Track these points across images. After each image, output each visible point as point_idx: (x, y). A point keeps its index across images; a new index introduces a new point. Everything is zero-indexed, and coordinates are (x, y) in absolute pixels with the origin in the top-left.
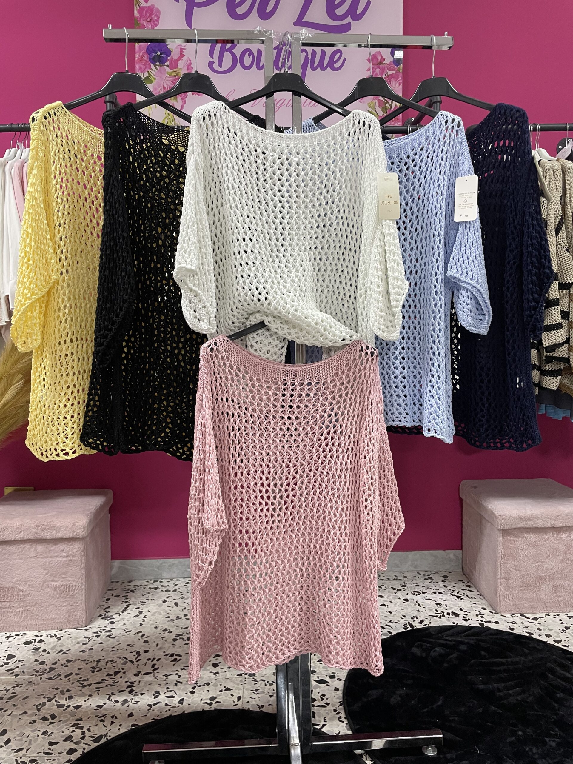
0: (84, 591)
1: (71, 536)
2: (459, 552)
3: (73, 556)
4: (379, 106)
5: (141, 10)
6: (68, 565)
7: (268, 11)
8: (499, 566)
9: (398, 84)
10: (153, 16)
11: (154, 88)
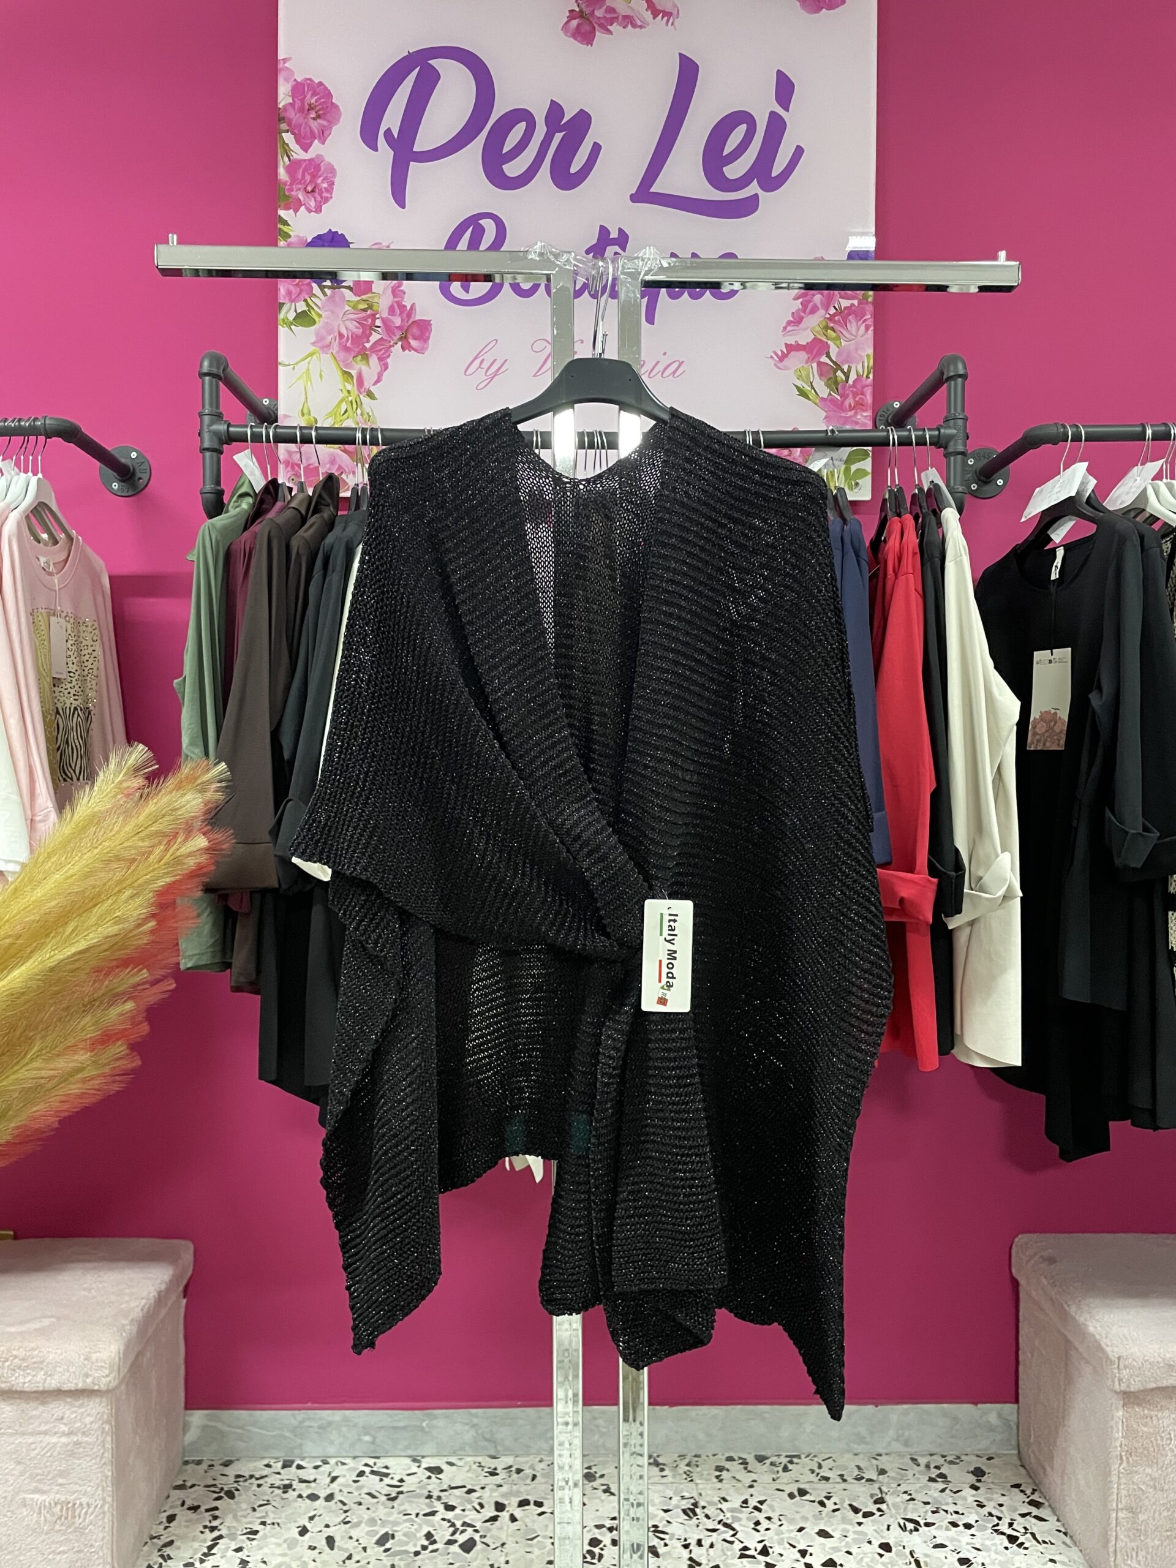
0: (108, 1515)
1: (80, 1386)
2: (1009, 1409)
3: (84, 1433)
4: (821, 375)
5: (294, 166)
6: (72, 1454)
7: (573, 170)
8: (1114, 1478)
9: (863, 328)
10: (319, 181)
11: (317, 334)
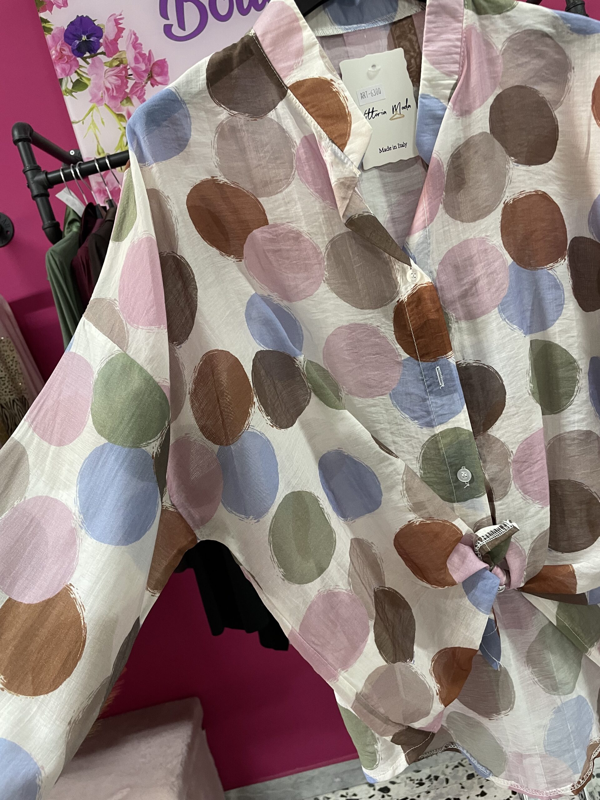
11: (92, 94)
